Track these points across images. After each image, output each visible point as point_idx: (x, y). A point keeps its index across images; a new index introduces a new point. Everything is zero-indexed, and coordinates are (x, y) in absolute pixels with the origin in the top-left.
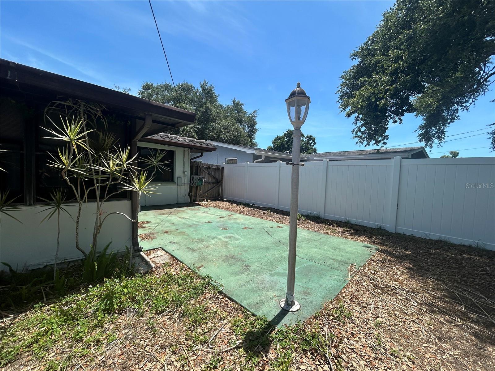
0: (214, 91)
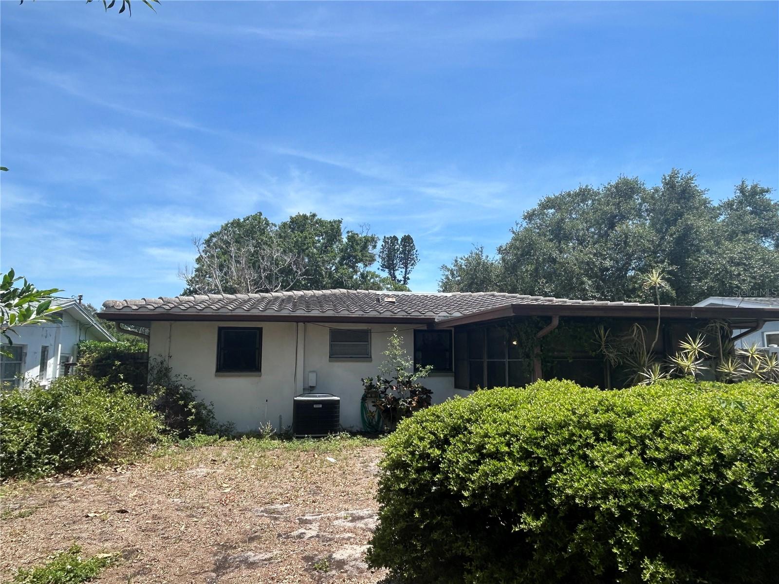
0: (694, 183)
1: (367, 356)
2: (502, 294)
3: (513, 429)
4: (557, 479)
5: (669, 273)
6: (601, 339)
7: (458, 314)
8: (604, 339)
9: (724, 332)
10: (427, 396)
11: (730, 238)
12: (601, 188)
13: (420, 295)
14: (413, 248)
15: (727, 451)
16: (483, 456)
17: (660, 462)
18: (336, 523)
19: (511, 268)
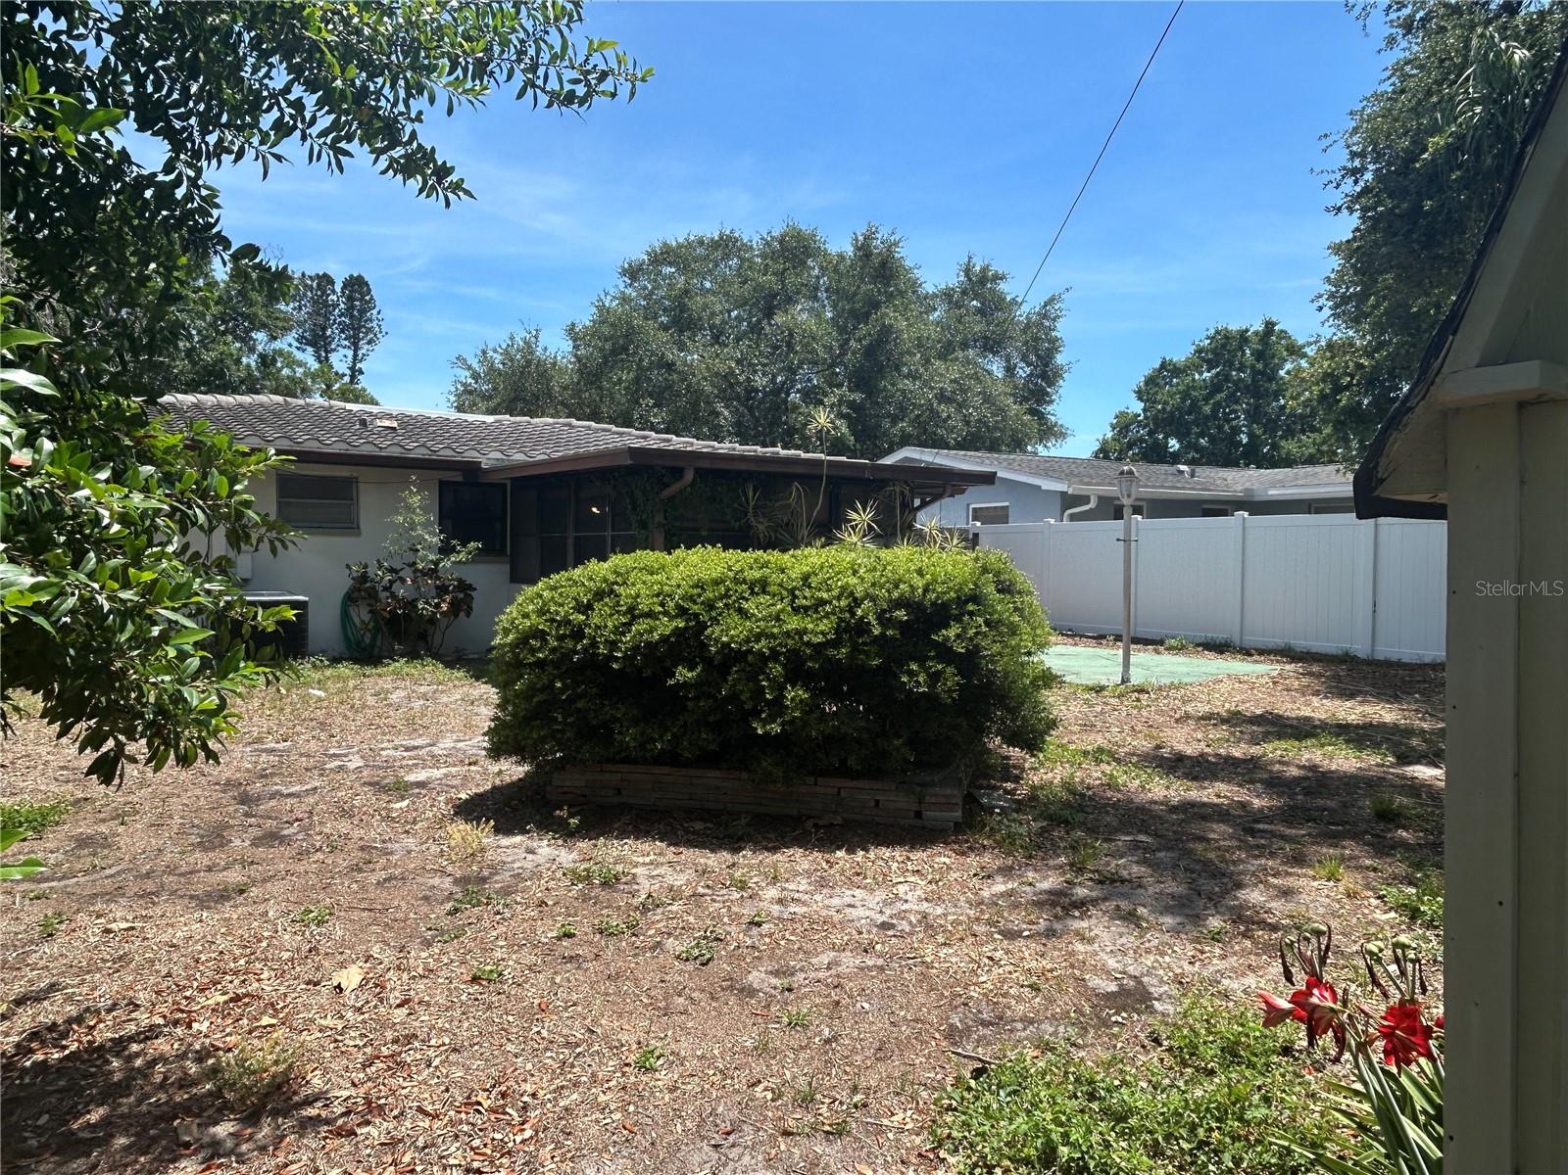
0: (900, 252)
1: (350, 525)
2: (587, 423)
3: (666, 588)
4: (714, 631)
5: (851, 405)
6: (748, 503)
7: (520, 457)
8: (752, 504)
9: (904, 499)
10: (466, 594)
11: (942, 357)
12: (756, 239)
13: (414, 415)
14: (368, 305)
15: (859, 592)
16: (634, 618)
17: (806, 609)
18: (383, 753)
19: (591, 374)
